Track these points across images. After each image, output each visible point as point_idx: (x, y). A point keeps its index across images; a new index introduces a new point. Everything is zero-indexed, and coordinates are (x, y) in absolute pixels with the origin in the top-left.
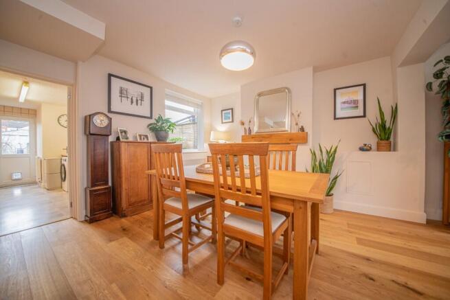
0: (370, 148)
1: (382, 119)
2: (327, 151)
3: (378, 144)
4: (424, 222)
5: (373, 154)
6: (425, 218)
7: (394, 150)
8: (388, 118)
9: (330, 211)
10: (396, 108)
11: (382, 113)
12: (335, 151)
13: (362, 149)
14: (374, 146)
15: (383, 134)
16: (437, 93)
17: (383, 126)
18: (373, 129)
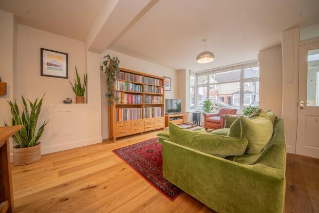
0: (71, 101)
1: (79, 82)
2: (31, 104)
3: (77, 99)
4: (102, 142)
5: (74, 105)
6: (102, 139)
7: (86, 103)
8: (82, 81)
9: (37, 158)
10: (87, 76)
11: (78, 78)
12: (40, 104)
13: (65, 102)
14: (74, 100)
15: (79, 92)
16: (105, 73)
17: (79, 87)
18: (73, 88)
